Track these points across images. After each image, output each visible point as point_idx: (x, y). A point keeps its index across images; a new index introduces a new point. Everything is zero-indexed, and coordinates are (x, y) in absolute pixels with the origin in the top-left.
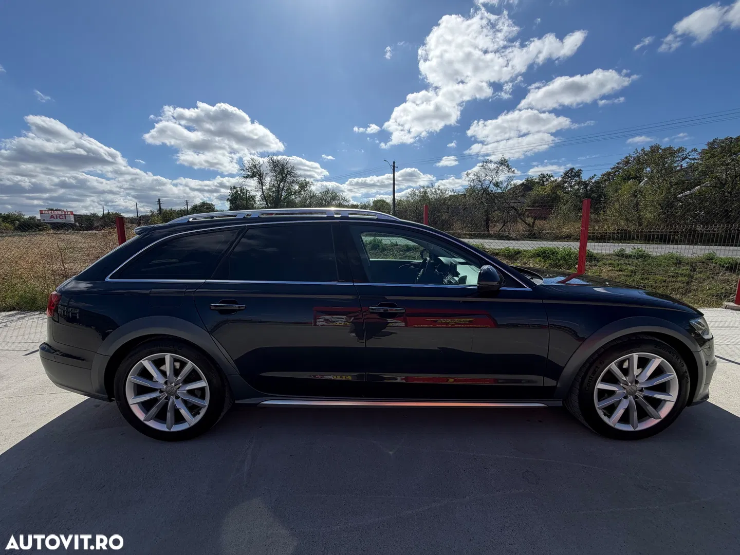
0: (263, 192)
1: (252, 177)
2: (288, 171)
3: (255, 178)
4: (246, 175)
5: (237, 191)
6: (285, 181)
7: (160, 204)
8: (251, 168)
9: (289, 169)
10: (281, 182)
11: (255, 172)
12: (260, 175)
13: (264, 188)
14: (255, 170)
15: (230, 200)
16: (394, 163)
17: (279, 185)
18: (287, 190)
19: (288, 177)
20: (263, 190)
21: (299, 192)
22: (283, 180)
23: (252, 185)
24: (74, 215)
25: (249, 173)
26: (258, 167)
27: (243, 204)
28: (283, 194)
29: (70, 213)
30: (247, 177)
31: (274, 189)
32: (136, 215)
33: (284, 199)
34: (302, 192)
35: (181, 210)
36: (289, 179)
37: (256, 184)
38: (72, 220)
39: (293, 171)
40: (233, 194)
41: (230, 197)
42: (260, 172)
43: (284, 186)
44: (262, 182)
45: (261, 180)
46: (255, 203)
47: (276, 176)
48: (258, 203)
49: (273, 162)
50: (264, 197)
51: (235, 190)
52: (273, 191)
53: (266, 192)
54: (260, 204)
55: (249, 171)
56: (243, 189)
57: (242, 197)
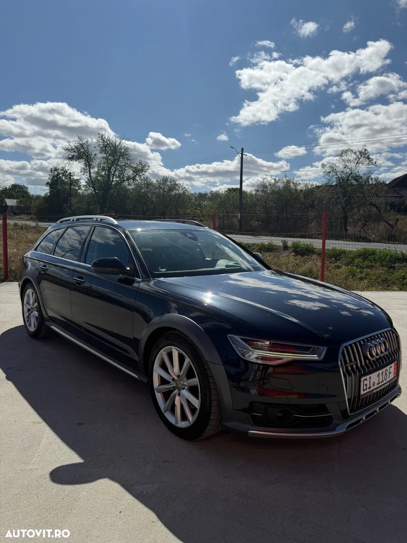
0: (90, 176)
1: (78, 158)
2: (121, 153)
3: (81, 160)
4: (71, 156)
5: (58, 174)
6: (117, 165)
8: (77, 148)
9: (123, 151)
10: (112, 165)
12: (87, 157)
13: (92, 171)
14: (82, 150)
15: (50, 185)
16: (242, 150)
17: (110, 168)
18: (119, 175)
19: (121, 159)
20: (90, 174)
21: (133, 177)
22: (115, 162)
25: (75, 154)
26: (85, 146)
27: (65, 190)
28: (114, 180)
30: (71, 158)
31: (103, 173)
33: (116, 185)
34: (137, 178)
36: (122, 162)
37: (83, 166)
39: (126, 153)
40: (53, 177)
41: (49, 181)
42: (88, 153)
43: (116, 171)
44: (89, 165)
45: (88, 162)
46: (80, 188)
47: (106, 158)
48: (84, 189)
49: (104, 141)
50: (91, 182)
51: (56, 173)
52: (102, 176)
53: (93, 175)
54: (86, 190)
55: (75, 152)
56: (66, 172)
57: (64, 181)
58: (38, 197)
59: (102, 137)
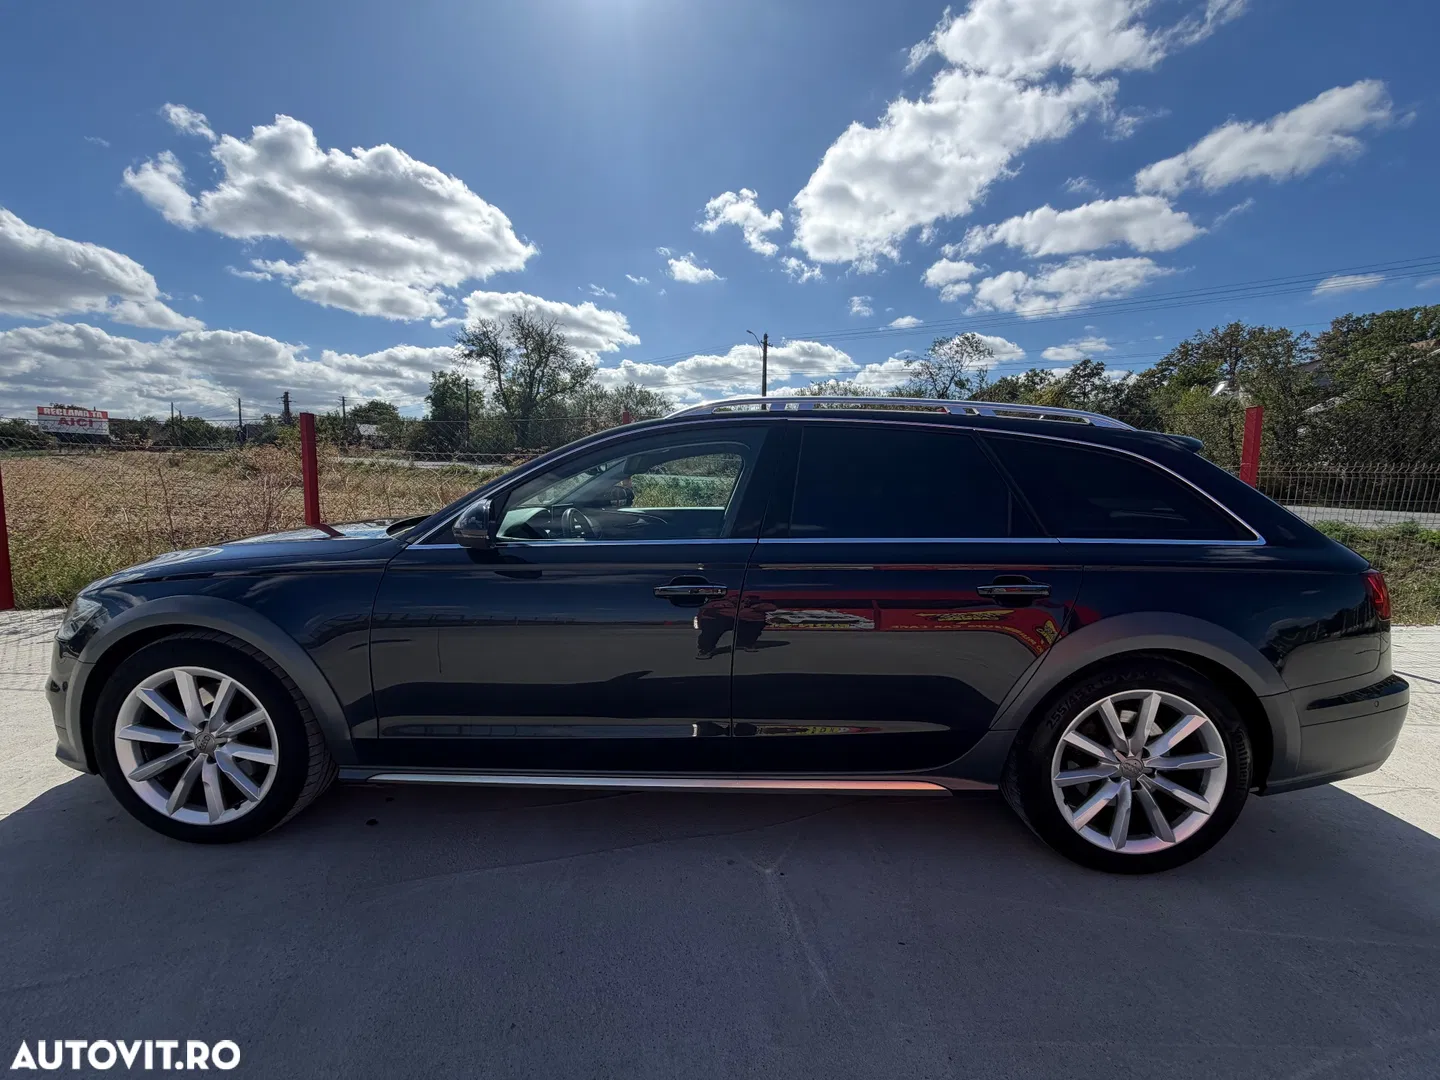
0: (500, 385)
1: (480, 355)
2: (551, 346)
3: (484, 359)
4: (467, 352)
5: (446, 382)
6: (546, 366)
7: (286, 402)
8: (477, 338)
9: (555, 343)
10: (537, 367)
11: (483, 346)
12: (495, 353)
13: (503, 377)
14: (485, 341)
15: (432, 400)
16: (766, 337)
17: (533, 372)
18: (549, 383)
19: (551, 358)
20: (500, 381)
21: (571, 387)
22: (541, 363)
23: (477, 372)
24: (110, 420)
25: (474, 348)
26: (491, 335)
27: (459, 408)
28: (540, 391)
29: (100, 415)
30: (469, 356)
31: (522, 380)
32: (237, 423)
33: (543, 400)
34: (577, 388)
35: (329, 417)
36: (553, 361)
37: (488, 369)
38: (105, 430)
39: (561, 347)
40: (438, 387)
41: (431, 393)
42: (496, 347)
43: (543, 376)
44: (498, 366)
45: (497, 362)
46: (482, 407)
47: (527, 356)
48: (488, 407)
49: (523, 328)
50: (503, 396)
51: (442, 379)
52: (521, 385)
53: (506, 385)
54: (492, 409)
55: (473, 345)
56: (459, 378)
57: (456, 393)
58: (412, 422)
59: (519, 320)
